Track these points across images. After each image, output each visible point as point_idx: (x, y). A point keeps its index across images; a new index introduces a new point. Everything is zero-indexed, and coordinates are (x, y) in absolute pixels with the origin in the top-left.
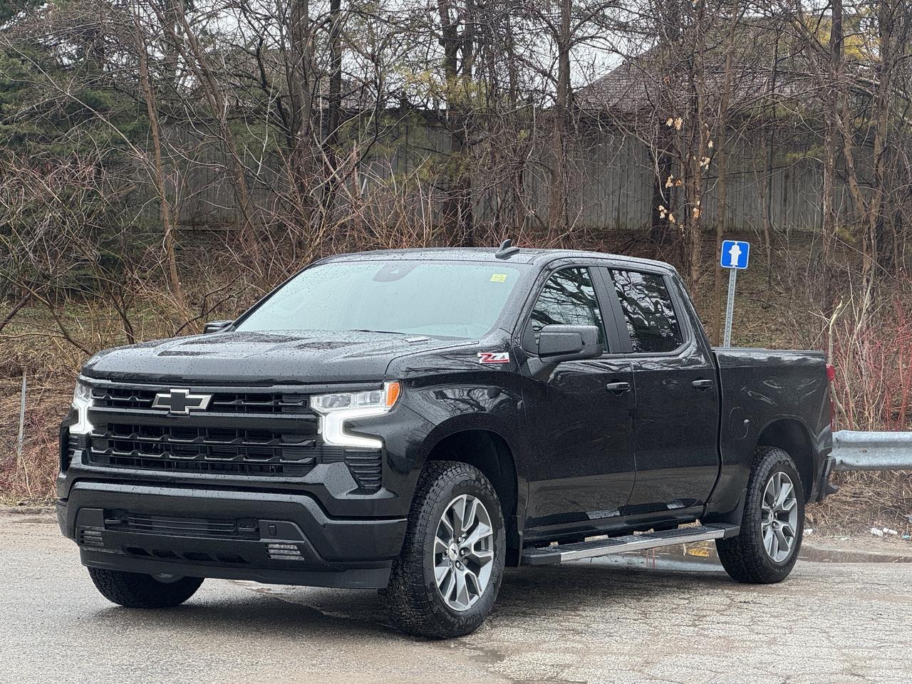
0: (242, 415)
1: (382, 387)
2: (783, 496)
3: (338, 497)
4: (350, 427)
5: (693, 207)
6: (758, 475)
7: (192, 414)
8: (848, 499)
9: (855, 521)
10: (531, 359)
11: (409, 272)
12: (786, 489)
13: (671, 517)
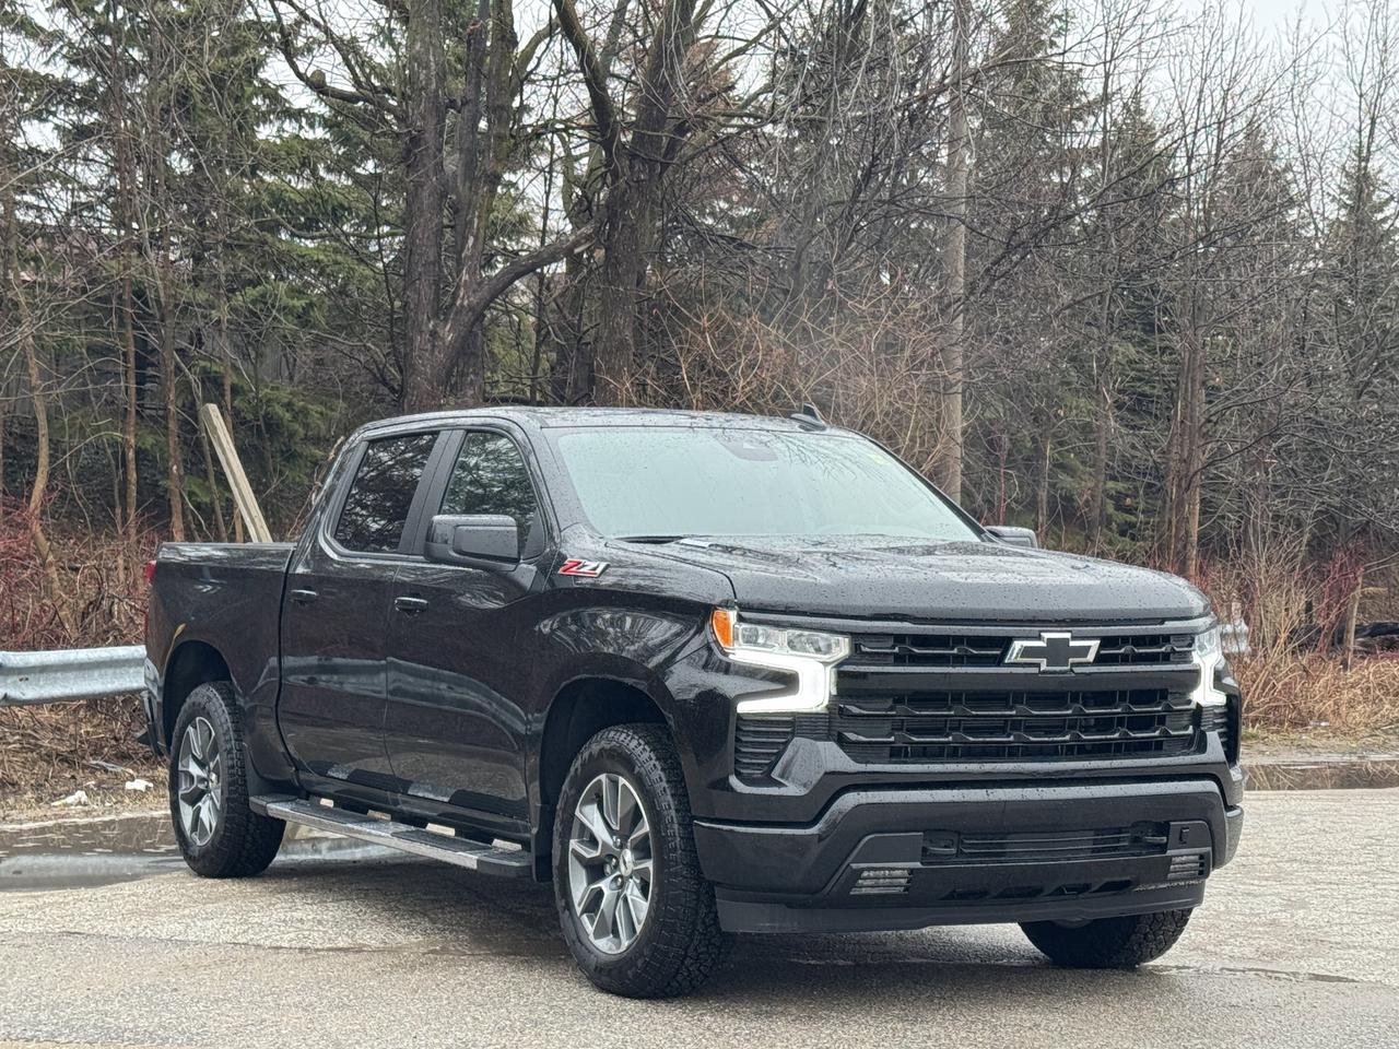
7: (1077, 670)
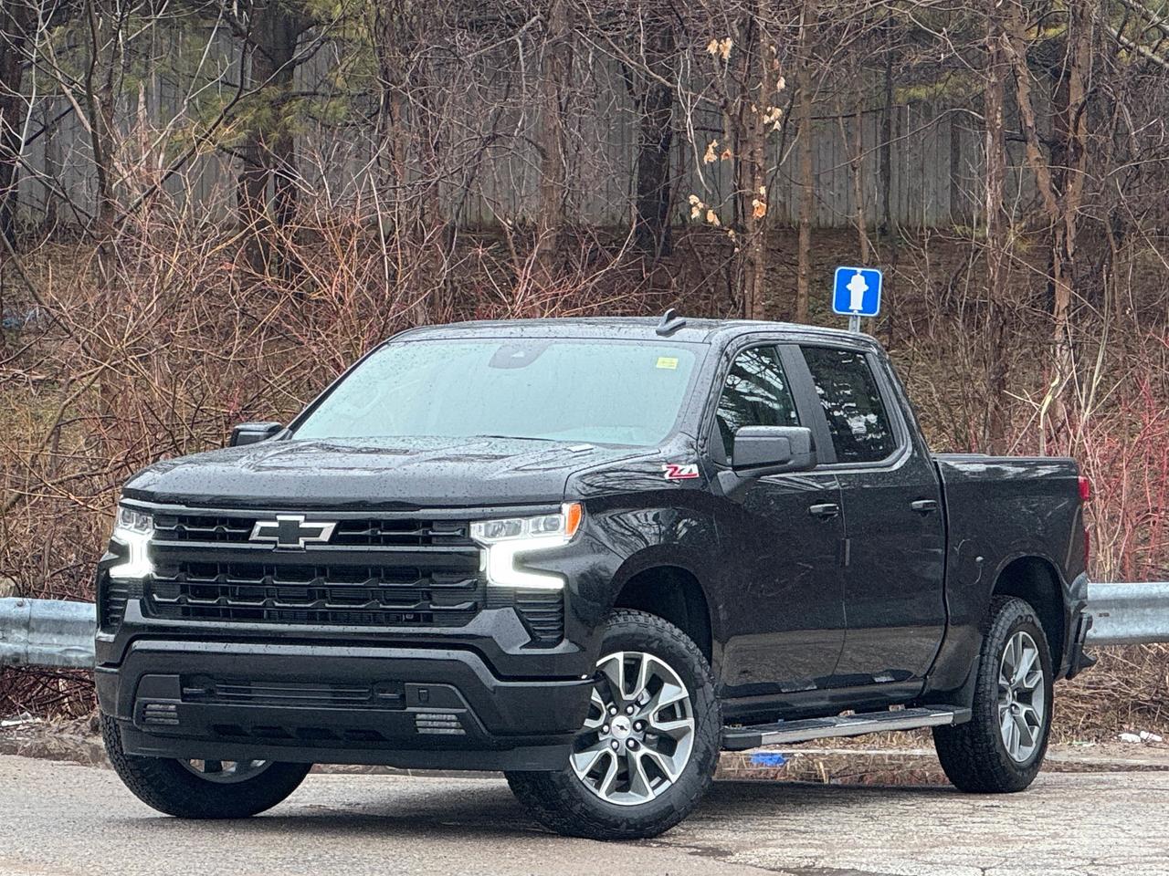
0: (378, 548)
1: (559, 511)
2: (1024, 667)
3: (510, 652)
4: (524, 562)
5: (751, 197)
6: (993, 637)
7: (308, 547)
8: (1081, 692)
9: (1094, 725)
10: (723, 473)
11: (538, 355)
12: (1029, 657)
13: (880, 694)
